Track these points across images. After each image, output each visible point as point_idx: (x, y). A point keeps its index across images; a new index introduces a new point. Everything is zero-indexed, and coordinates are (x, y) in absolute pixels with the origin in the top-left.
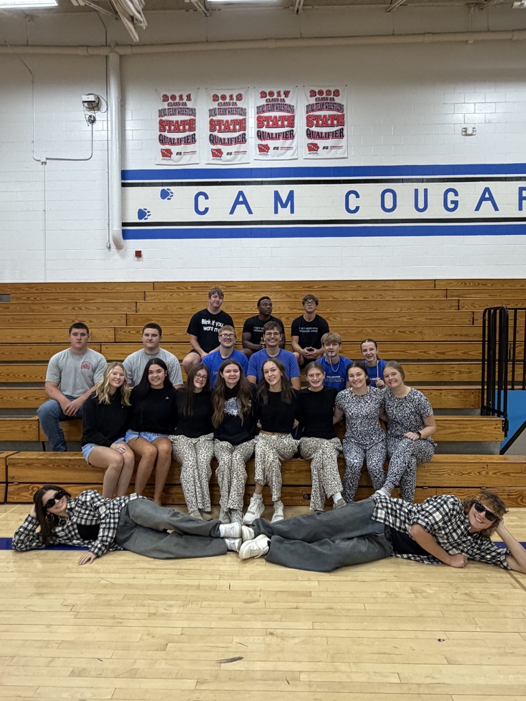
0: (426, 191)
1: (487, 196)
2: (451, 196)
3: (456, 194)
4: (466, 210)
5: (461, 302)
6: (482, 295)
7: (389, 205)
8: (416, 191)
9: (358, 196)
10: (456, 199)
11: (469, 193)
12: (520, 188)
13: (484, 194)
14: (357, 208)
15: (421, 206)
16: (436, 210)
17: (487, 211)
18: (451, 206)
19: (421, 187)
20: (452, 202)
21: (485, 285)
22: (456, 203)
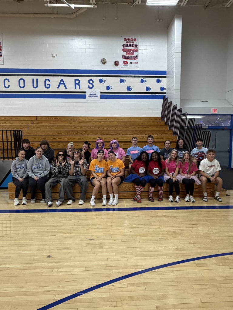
0: (37, 80)
1: (62, 83)
2: (47, 82)
3: (50, 81)
4: (53, 88)
5: (29, 126)
6: (47, 123)
7: (22, 85)
8: (33, 80)
9: (9, 81)
10: (49, 83)
11: (55, 81)
12: (75, 79)
13: (61, 82)
14: (9, 86)
15: (35, 86)
16: (41, 88)
17: (62, 88)
18: (47, 86)
19: (35, 78)
20: (48, 85)
21: (57, 119)
22: (49, 85)
